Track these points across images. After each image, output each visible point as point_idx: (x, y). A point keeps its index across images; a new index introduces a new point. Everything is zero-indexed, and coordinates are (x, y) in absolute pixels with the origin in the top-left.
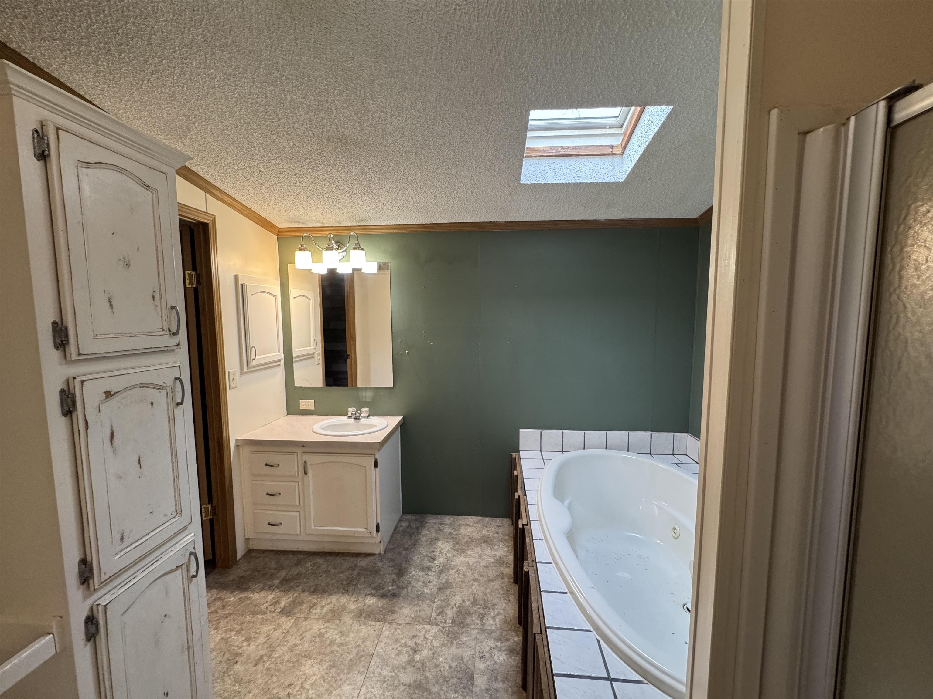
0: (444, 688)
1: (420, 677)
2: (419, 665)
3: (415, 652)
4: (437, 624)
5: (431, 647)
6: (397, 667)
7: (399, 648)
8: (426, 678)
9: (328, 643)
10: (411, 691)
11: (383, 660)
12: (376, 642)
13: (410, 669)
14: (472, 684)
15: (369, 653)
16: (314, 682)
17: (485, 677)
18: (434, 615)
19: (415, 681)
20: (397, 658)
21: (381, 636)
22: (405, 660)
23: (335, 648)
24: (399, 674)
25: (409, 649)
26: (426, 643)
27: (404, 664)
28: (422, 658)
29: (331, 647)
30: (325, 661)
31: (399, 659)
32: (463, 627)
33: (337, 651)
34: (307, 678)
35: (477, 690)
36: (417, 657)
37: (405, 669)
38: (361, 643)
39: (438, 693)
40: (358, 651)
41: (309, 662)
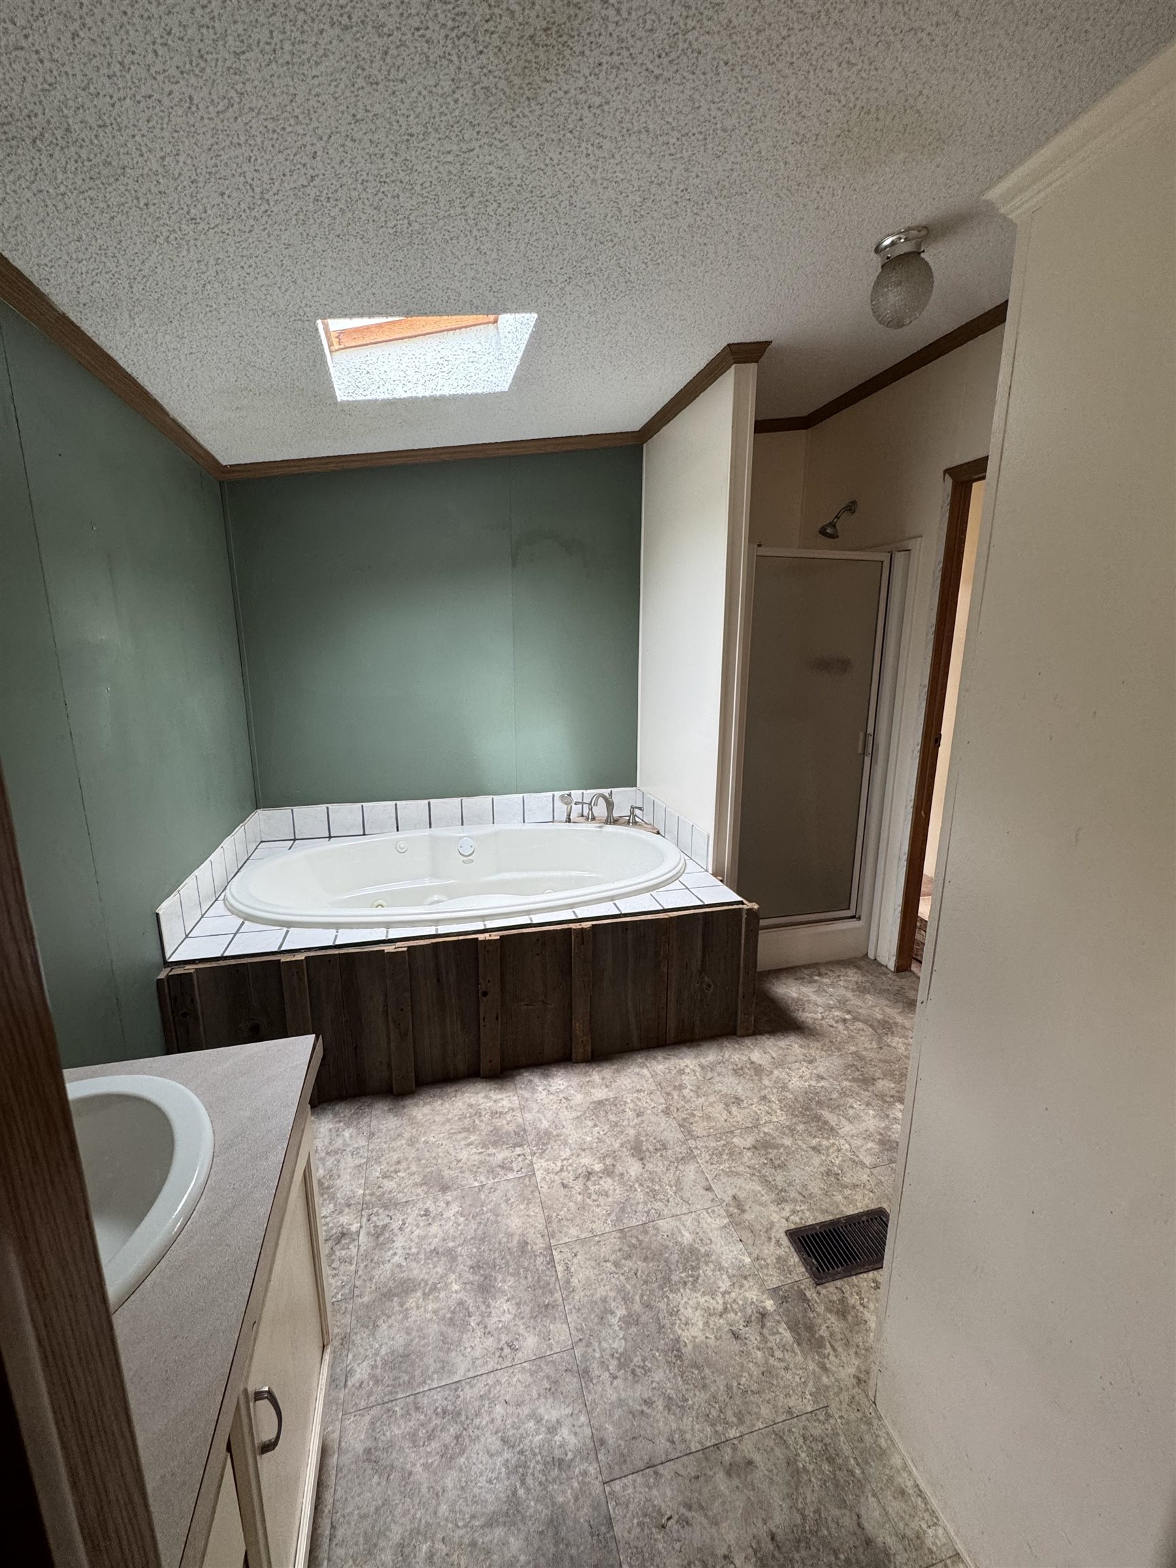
0: (625, 1123)
1: (625, 1153)
2: (609, 1161)
3: (590, 1173)
4: (531, 1164)
5: (574, 1158)
6: (624, 1184)
7: (594, 1197)
8: (622, 1146)
9: (634, 1329)
10: (647, 1153)
11: (623, 1210)
12: (597, 1238)
13: (619, 1169)
14: (607, 1100)
15: (620, 1238)
16: (708, 1294)
17: (592, 1091)
18: (510, 1176)
19: (633, 1155)
20: (611, 1192)
21: (583, 1236)
22: (609, 1181)
23: (637, 1307)
24: (632, 1179)
25: (589, 1183)
26: (571, 1165)
27: (617, 1178)
28: (597, 1161)
29: (639, 1316)
30: (668, 1305)
31: (612, 1188)
32: (525, 1130)
33: (642, 1296)
34: (710, 1313)
35: (611, 1095)
36: (598, 1167)
37: (622, 1174)
38: (609, 1264)
39: (634, 1127)
40: (626, 1259)
41: (686, 1335)
